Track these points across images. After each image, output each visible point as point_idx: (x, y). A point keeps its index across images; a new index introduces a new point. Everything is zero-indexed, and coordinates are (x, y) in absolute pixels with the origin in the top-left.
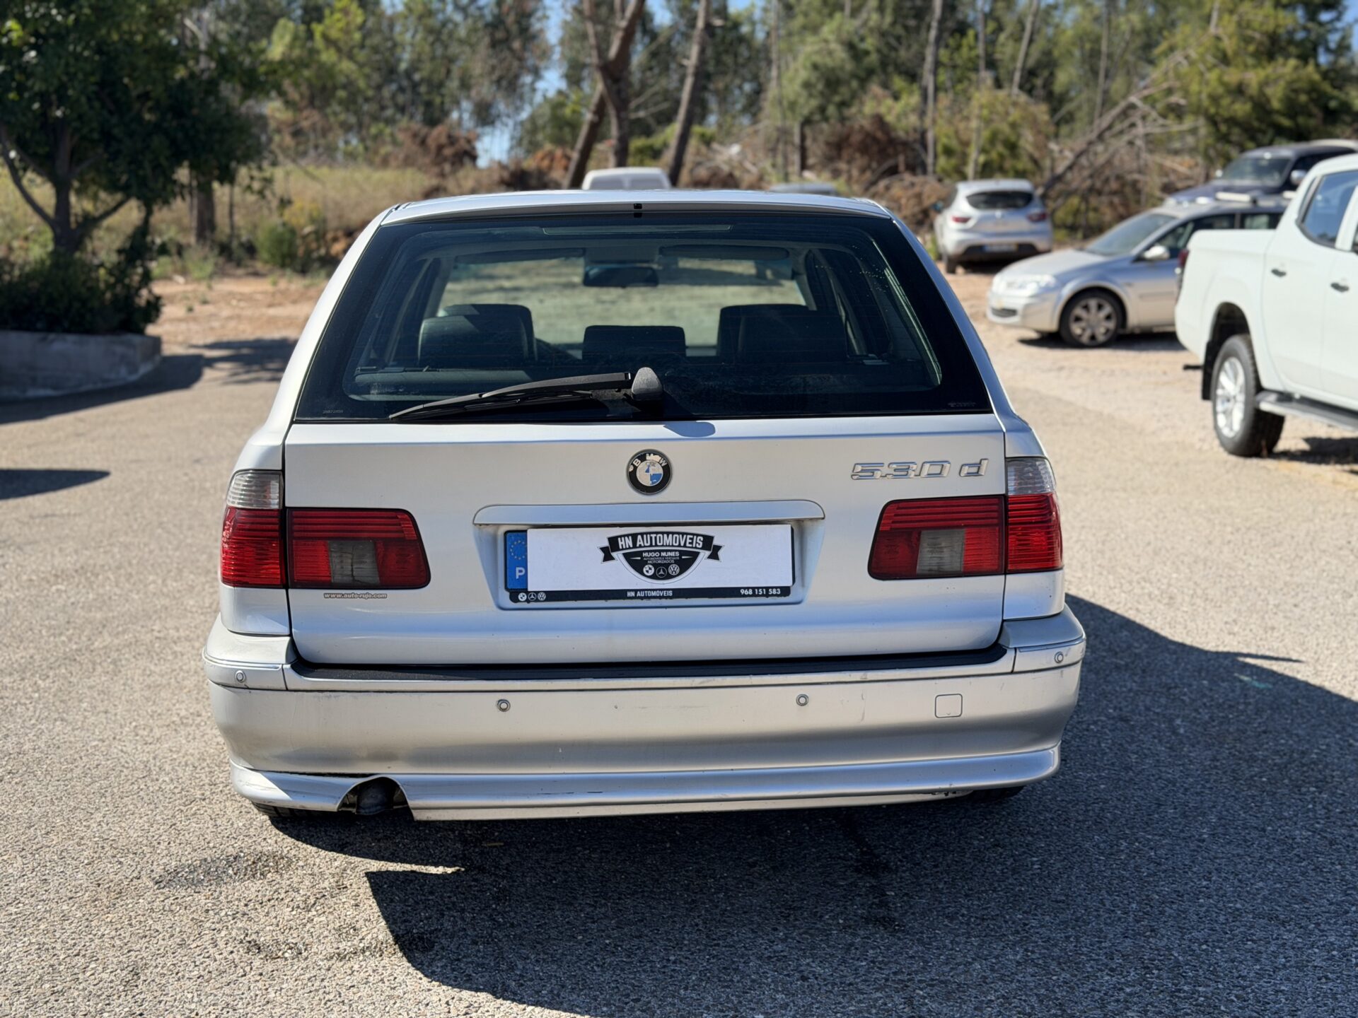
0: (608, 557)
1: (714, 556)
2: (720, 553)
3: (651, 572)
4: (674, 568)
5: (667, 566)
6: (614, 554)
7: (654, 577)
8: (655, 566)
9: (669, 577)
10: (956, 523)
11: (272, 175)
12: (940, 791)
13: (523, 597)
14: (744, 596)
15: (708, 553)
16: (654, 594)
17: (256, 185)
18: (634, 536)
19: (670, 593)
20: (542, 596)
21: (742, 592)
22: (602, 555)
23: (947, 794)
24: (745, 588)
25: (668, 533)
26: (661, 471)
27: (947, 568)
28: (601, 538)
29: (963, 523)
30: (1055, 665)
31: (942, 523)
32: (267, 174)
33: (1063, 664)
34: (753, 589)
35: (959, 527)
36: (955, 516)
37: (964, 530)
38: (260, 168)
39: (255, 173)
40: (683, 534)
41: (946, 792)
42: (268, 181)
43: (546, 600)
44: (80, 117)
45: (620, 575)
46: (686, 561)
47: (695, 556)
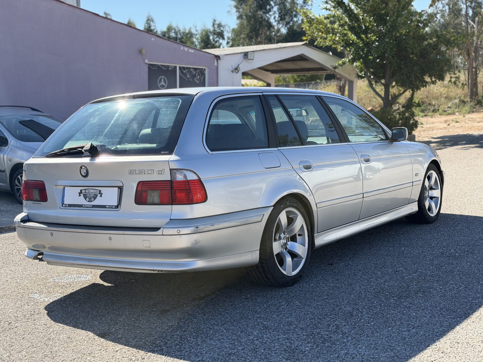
0: (80, 195)
1: (101, 196)
2: (102, 195)
3: (88, 200)
4: (93, 199)
5: (91, 198)
6: (81, 194)
7: (88, 201)
8: (89, 198)
9: (91, 201)
10: (157, 188)
11: (459, 76)
12: (156, 270)
13: (64, 205)
14: (107, 208)
15: (100, 195)
16: (88, 206)
17: (453, 80)
18: (85, 189)
19: (91, 206)
20: (67, 205)
21: (107, 207)
22: (79, 194)
23: (159, 272)
24: (107, 206)
25: (92, 189)
26: (86, 171)
27: (155, 202)
28: (78, 189)
29: (159, 189)
30: (177, 234)
31: (153, 189)
32: (457, 75)
33: (180, 233)
34: (109, 206)
35: (158, 190)
36: (157, 186)
37: (159, 191)
38: (455, 74)
39: (453, 76)
40: (95, 189)
41: (159, 271)
42: (458, 78)
43: (68, 207)
44: (390, 63)
45: (82, 201)
46: (95, 197)
47: (97, 195)
